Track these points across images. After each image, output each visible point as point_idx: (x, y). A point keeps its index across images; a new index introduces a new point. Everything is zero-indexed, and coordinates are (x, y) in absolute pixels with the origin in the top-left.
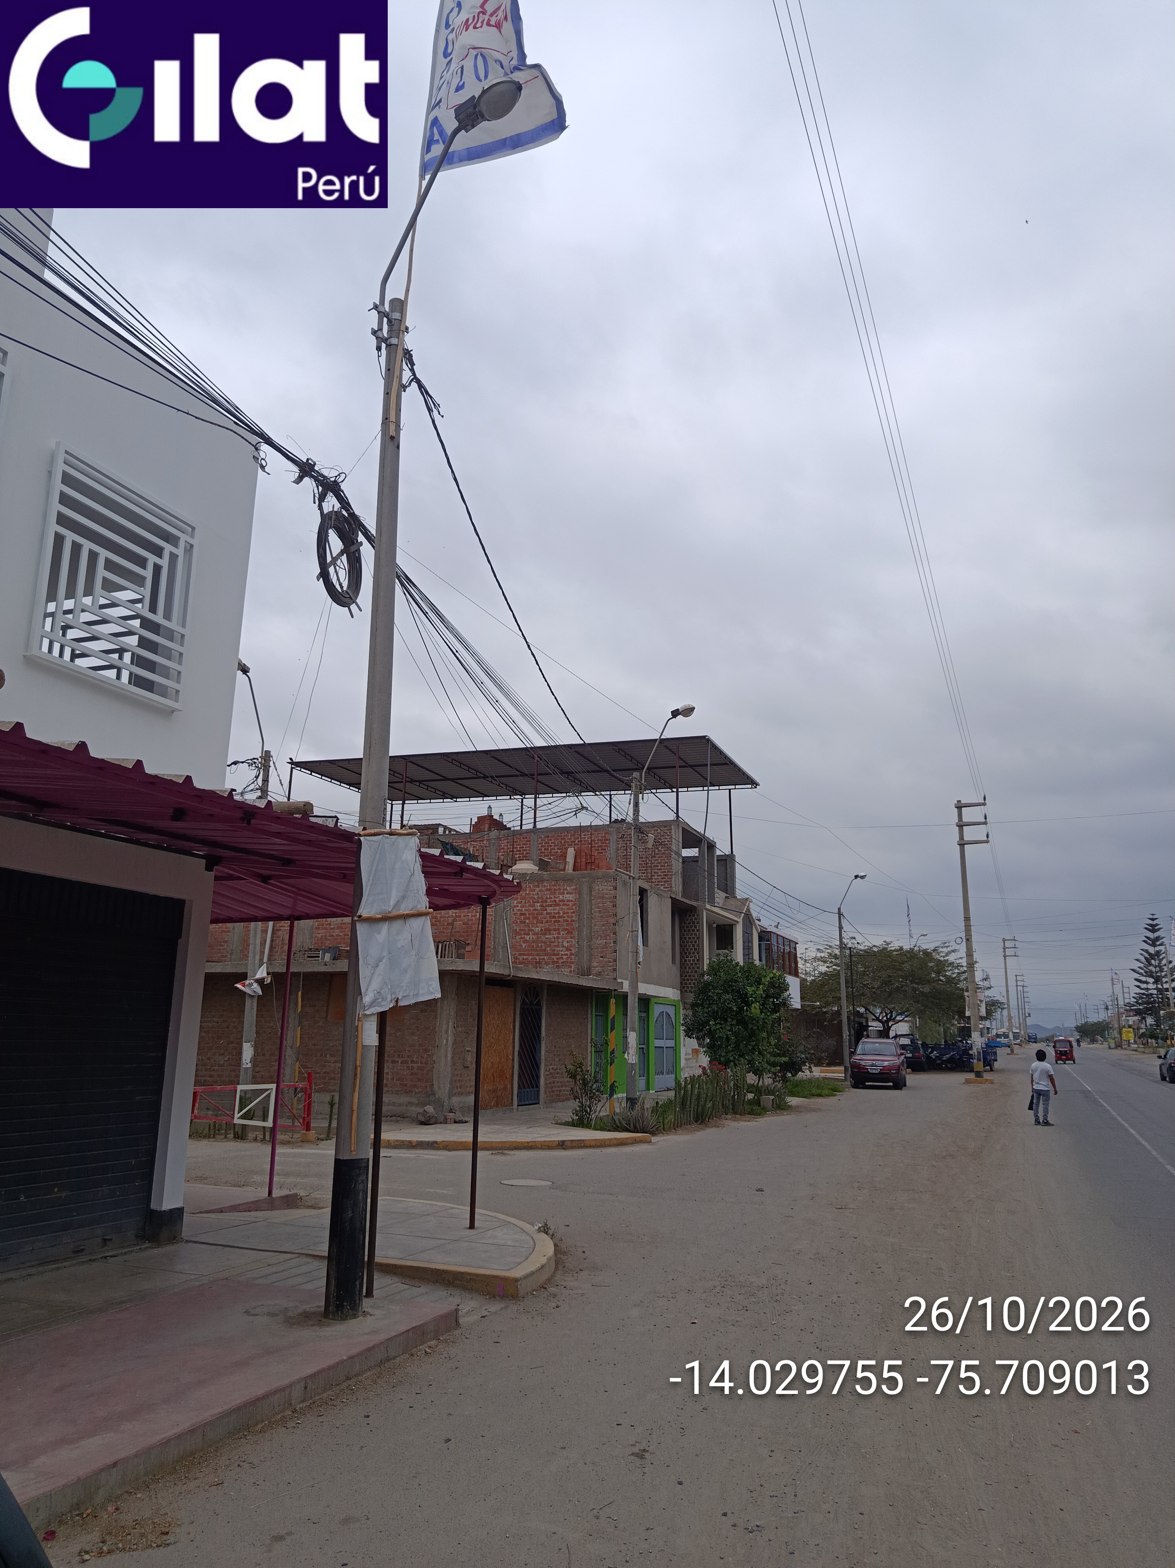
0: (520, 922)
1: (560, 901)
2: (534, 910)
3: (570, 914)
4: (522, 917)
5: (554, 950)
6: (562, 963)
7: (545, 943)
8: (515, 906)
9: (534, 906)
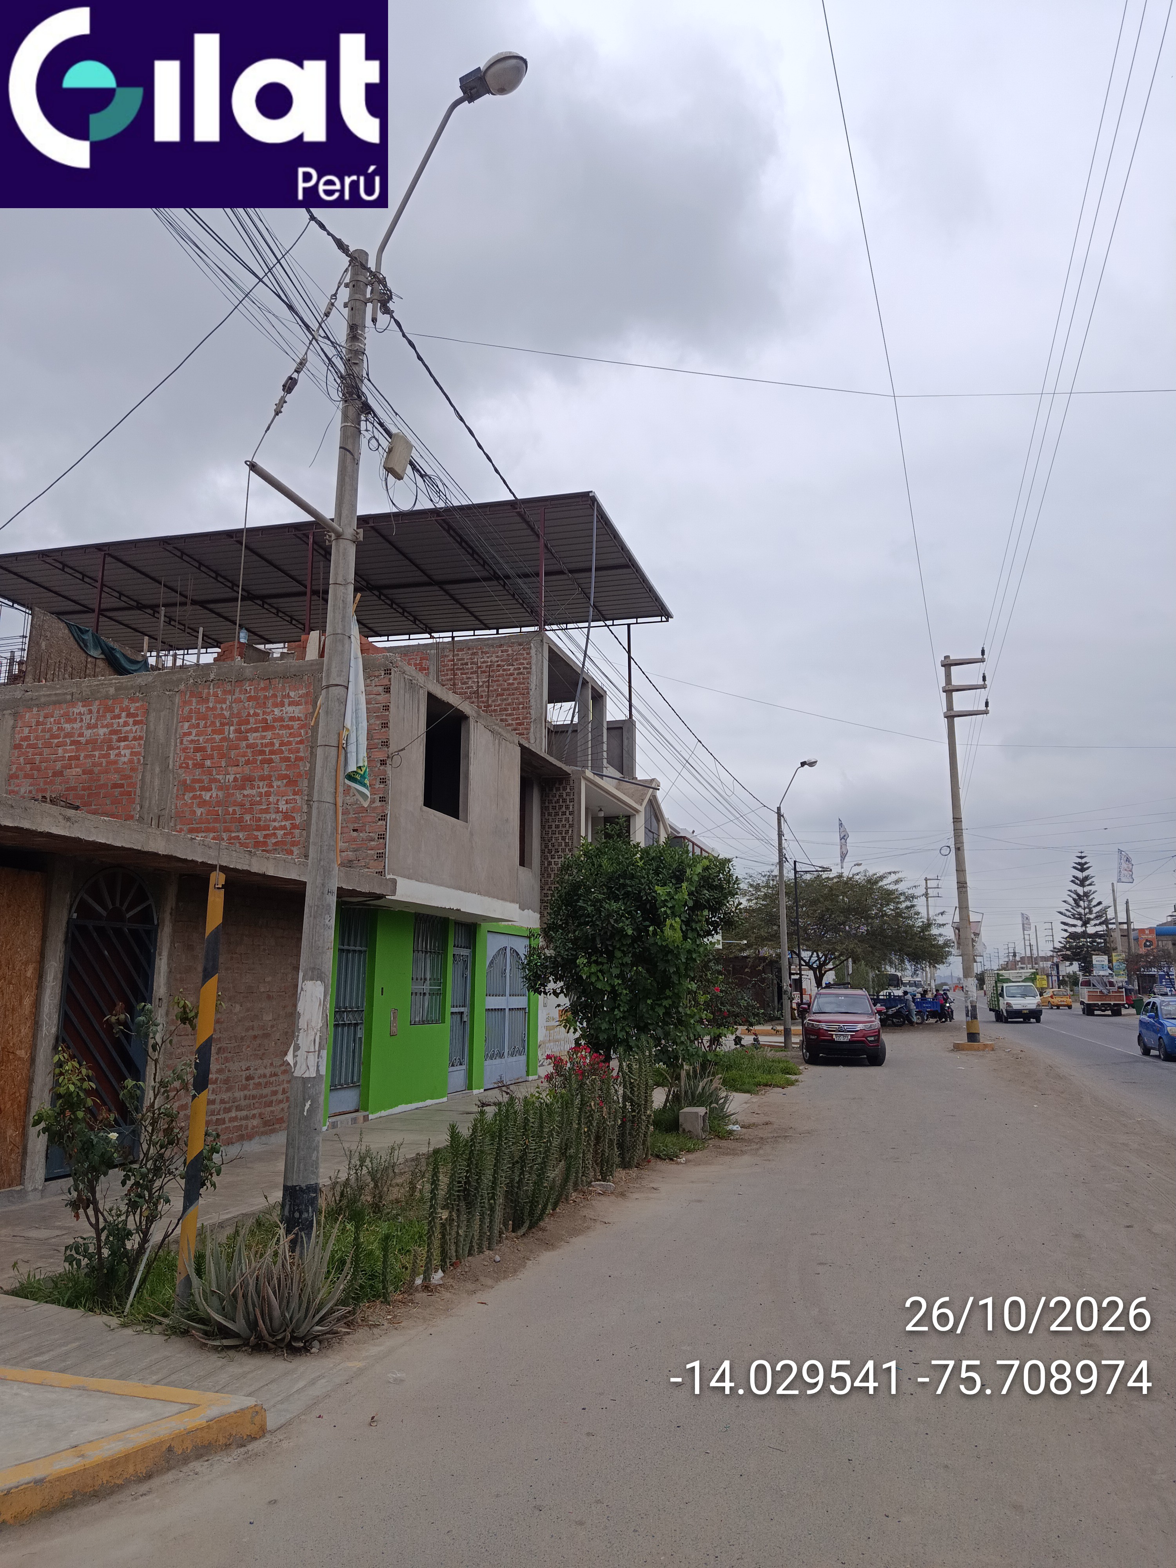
0: (195, 765)
1: (275, 720)
2: (223, 739)
3: (294, 746)
4: (198, 754)
5: (259, 819)
6: (275, 844)
7: (242, 805)
8: (185, 734)
9: (221, 732)
